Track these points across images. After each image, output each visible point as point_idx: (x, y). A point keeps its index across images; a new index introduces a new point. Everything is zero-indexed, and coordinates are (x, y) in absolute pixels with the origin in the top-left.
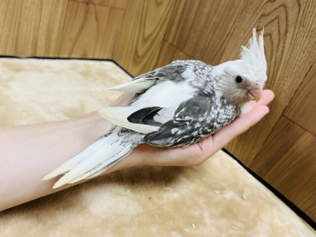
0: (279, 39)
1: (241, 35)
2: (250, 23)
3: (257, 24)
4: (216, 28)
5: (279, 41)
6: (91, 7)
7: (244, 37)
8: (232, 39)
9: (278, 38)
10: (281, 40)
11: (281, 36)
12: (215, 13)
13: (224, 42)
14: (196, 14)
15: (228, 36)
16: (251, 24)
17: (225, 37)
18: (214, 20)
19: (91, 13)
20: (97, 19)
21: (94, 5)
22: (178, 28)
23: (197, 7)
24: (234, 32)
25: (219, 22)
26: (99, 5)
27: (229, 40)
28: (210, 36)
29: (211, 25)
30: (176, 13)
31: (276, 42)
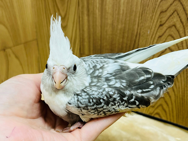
0: (184, 26)
1: (149, 33)
2: (152, 21)
3: (159, 20)
4: (124, 33)
5: (184, 28)
6: (9, 51)
7: (152, 33)
8: (141, 38)
9: (182, 26)
10: (185, 27)
11: (184, 24)
12: (118, 21)
13: (135, 42)
14: (101, 27)
15: (136, 36)
16: (154, 21)
17: (134, 37)
18: (120, 27)
19: (10, 55)
20: (17, 57)
21: (10, 48)
22: (89, 42)
23: (100, 21)
24: (141, 32)
25: (125, 27)
26: (14, 46)
27: (139, 39)
28: (121, 40)
29: (118, 31)
30: (83, 30)
31: (181, 30)
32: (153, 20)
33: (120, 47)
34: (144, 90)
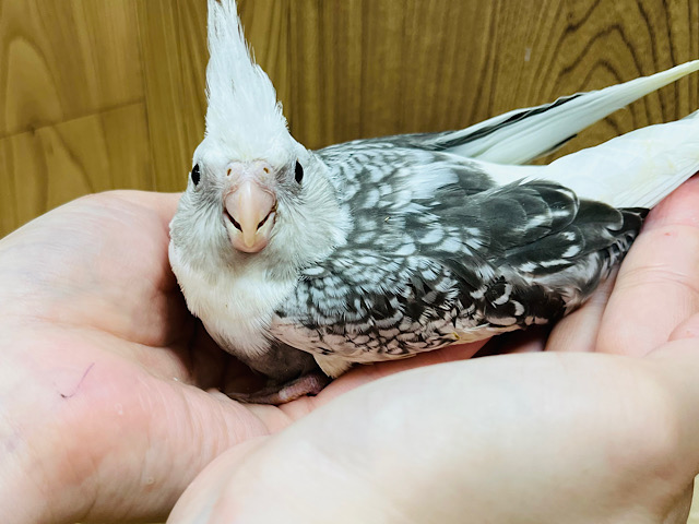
32: (543, 9)
33: (429, 112)
34: (544, 264)
